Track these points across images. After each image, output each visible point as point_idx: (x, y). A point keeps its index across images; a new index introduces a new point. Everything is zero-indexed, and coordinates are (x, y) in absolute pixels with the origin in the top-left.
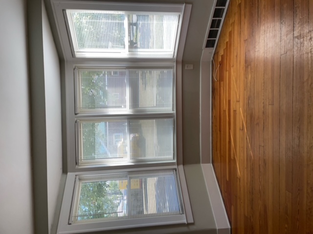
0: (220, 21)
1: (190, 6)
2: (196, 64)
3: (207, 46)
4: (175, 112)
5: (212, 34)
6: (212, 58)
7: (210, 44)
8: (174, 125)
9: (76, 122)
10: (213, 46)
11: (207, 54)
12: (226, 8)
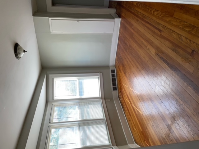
0: (115, 79)
1: (102, 74)
2: (112, 99)
3: (114, 90)
4: (105, 118)
5: (114, 84)
6: (118, 95)
7: (115, 89)
8: (106, 124)
9: (49, 126)
10: (116, 90)
11: (115, 93)
12: (116, 73)
